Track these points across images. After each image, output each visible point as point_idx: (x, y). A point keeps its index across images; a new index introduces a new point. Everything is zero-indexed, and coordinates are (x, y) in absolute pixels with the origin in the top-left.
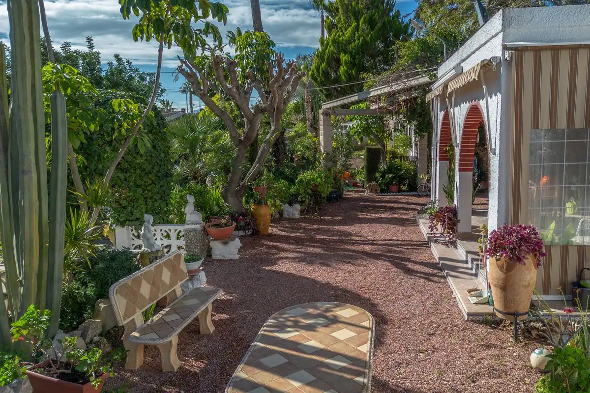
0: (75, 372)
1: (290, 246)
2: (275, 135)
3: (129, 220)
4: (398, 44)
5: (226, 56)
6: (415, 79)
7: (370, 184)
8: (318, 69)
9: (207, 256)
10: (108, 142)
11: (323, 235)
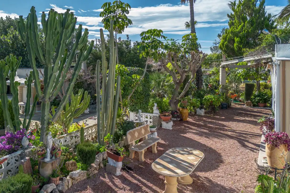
0: (117, 153)
1: (194, 127)
2: (193, 79)
6: (265, 55)
7: (247, 101)
8: (223, 44)
9: (160, 127)
10: (130, 85)
11: (212, 125)
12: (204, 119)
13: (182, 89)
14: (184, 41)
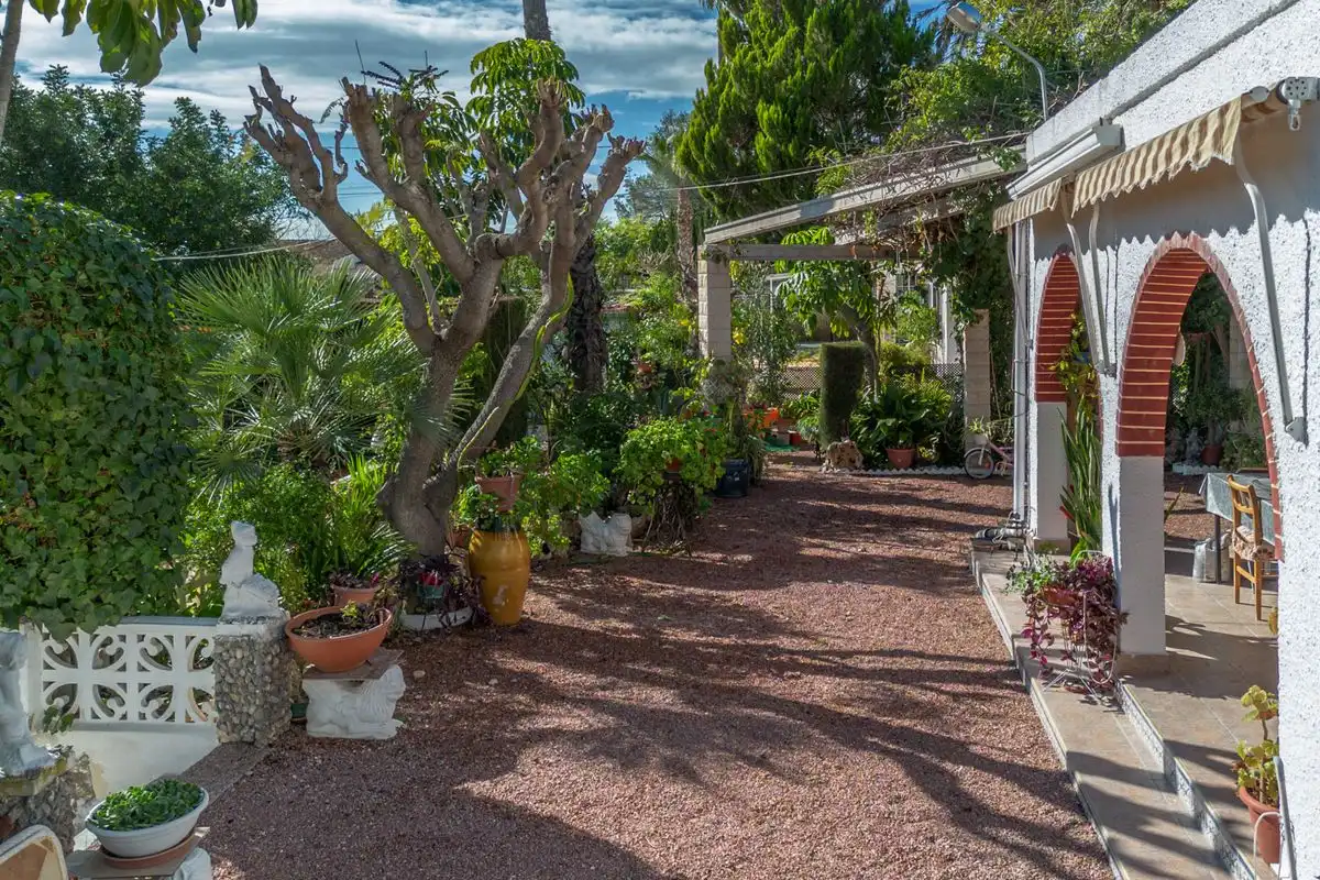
2: (550, 320)
3: (34, 604)
4: (907, 75)
5: (444, 102)
6: (958, 167)
7: (835, 443)
8: (699, 139)
9: (292, 722)
11: (690, 629)
12: (636, 582)
13: (480, 389)
14: (485, 87)
